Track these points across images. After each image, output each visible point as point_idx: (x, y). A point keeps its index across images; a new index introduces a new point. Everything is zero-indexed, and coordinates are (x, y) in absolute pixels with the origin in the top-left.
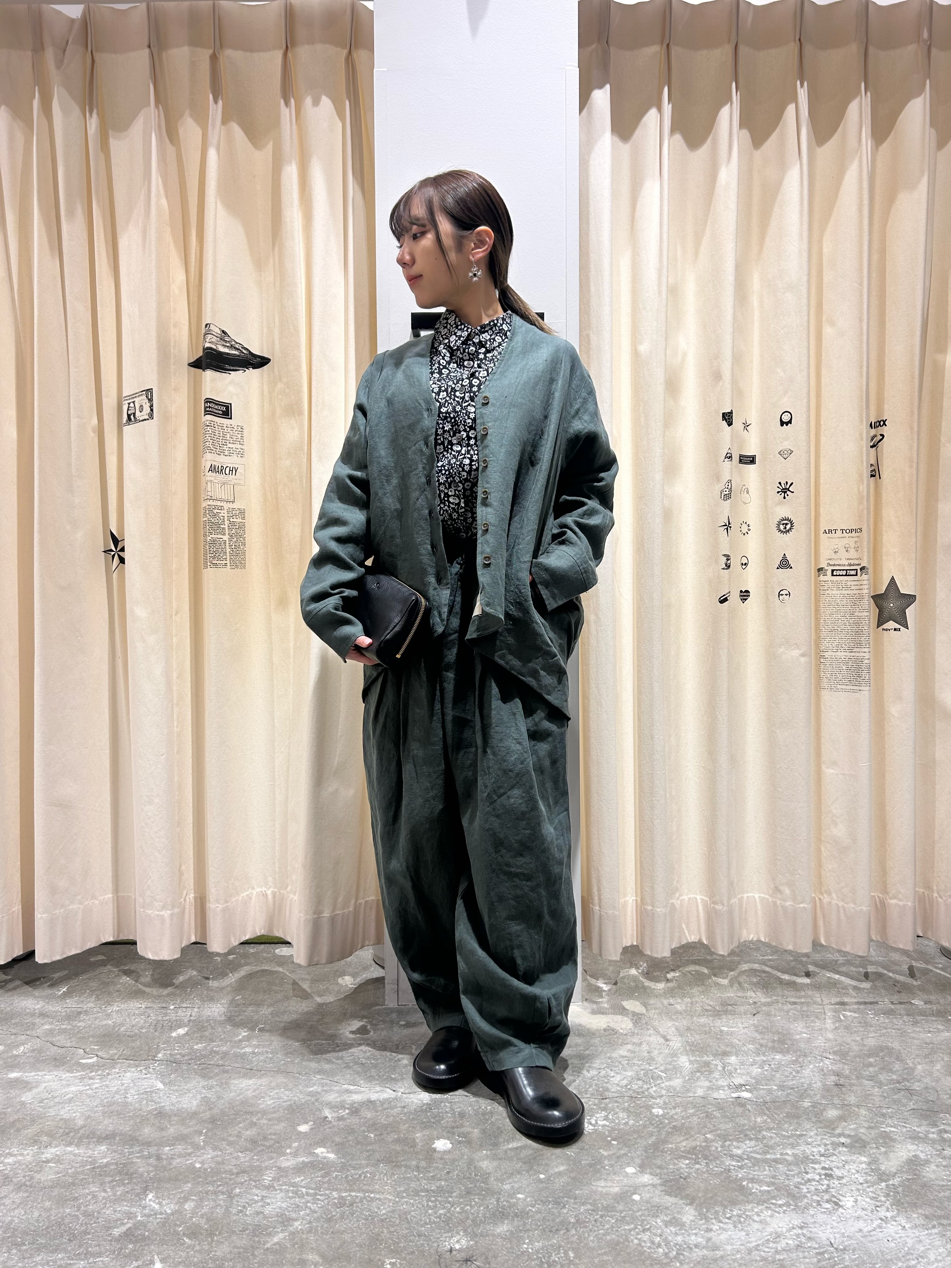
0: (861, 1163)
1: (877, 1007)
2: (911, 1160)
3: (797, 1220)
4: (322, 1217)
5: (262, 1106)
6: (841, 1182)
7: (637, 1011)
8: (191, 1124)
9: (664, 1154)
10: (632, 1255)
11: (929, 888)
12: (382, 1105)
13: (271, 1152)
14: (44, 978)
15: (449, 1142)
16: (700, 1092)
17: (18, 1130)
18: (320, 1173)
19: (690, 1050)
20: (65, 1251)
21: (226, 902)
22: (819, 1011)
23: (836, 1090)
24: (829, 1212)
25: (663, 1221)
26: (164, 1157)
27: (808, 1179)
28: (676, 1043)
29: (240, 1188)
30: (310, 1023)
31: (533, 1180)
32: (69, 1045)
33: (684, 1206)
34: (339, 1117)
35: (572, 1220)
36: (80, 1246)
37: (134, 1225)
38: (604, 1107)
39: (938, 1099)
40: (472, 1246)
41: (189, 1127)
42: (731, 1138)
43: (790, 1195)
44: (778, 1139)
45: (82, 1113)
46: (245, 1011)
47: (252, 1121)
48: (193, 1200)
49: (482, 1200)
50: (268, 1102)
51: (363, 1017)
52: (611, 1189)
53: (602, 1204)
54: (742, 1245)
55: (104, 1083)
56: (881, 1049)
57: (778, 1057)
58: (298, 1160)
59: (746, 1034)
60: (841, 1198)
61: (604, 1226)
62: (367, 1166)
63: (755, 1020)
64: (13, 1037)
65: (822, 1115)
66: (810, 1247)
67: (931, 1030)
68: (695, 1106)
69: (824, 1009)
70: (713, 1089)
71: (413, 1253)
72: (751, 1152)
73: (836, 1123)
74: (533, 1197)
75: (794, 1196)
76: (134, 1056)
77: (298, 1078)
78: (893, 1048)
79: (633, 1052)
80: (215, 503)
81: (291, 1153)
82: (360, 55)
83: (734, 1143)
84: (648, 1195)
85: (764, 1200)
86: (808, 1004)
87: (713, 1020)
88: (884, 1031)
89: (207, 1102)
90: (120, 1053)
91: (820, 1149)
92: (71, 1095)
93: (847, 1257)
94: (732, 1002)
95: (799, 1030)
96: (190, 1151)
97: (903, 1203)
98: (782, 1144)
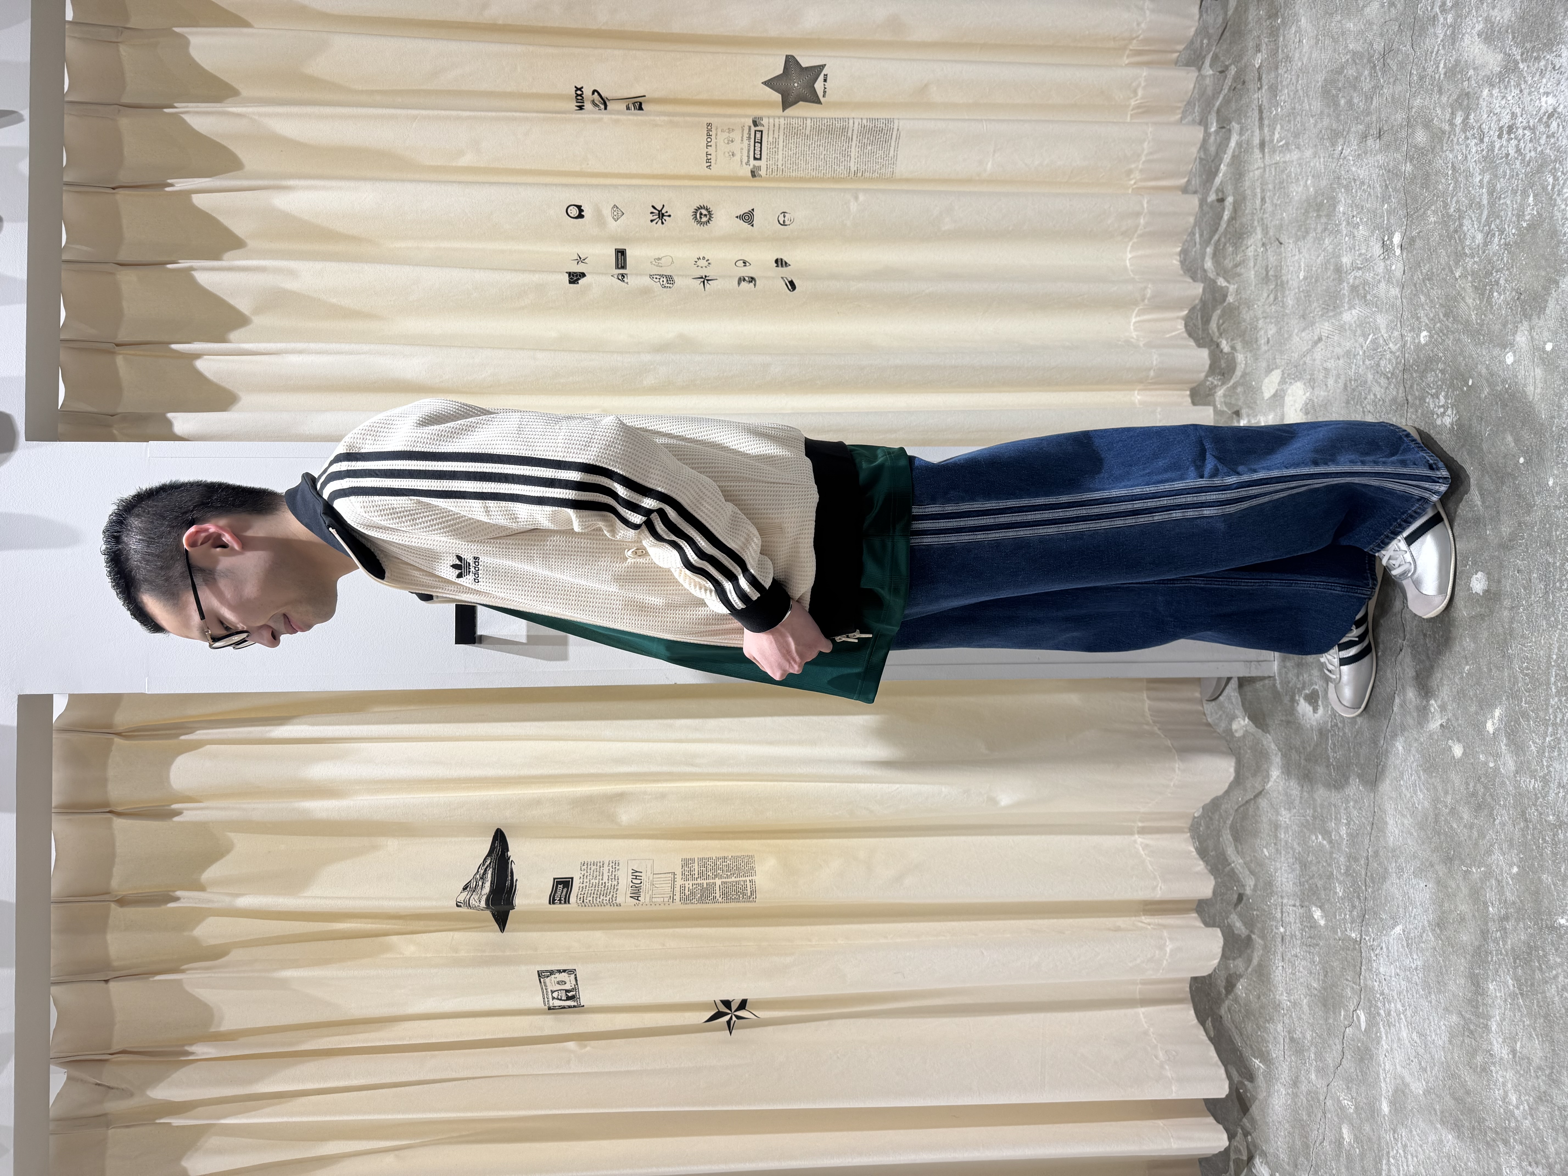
0: (1491, 95)
1: (1266, 105)
2: (1485, 39)
5: (1426, 804)
6: (1519, 114)
7: (1279, 378)
8: (1454, 886)
9: (1485, 322)
12: (1422, 662)
13: (1494, 785)
15: (1475, 576)
16: (1395, 291)
17: (1468, 1093)
18: (1524, 723)
19: (1333, 310)
22: (1273, 170)
23: (1386, 138)
26: (1503, 912)
27: (1516, 152)
28: (1325, 327)
29: (1548, 815)
30: (1303, 762)
31: (1528, 470)
32: (1339, 1047)
33: (1560, 290)
34: (1441, 711)
38: (1420, 400)
39: (1396, 20)
41: (1458, 886)
42: (1460, 248)
43: (1540, 170)
44: (1460, 194)
45: (1441, 1018)
46: (1286, 842)
47: (1449, 814)
49: (1559, 526)
50: (1421, 798)
51: (1293, 700)
52: (1538, 377)
53: (1560, 385)
55: (1396, 997)
56: (1326, 92)
57: (1341, 208)
58: (1504, 752)
59: (1309, 249)
60: (1542, 111)
62: (1511, 668)
63: (1289, 241)
64: (1329, 1115)
65: (1423, 148)
67: (1297, 40)
68: (1415, 295)
69: (1270, 166)
70: (1389, 278)
72: (1480, 222)
73: (1435, 130)
74: (1552, 467)
75: (1541, 165)
76: (1355, 966)
77: (1384, 766)
78: (1325, 80)
79: (1338, 376)
81: (1495, 761)
83: (1468, 243)
84: (1546, 334)
85: (1548, 199)
86: (1264, 184)
87: (1290, 289)
88: (1301, 93)
89: (1422, 870)
90: (1351, 984)
91: (1473, 143)
92: (1415, 1034)
94: (1263, 271)
95: (1301, 190)
96: (1494, 882)
97: (1549, 39)
98: (1467, 188)
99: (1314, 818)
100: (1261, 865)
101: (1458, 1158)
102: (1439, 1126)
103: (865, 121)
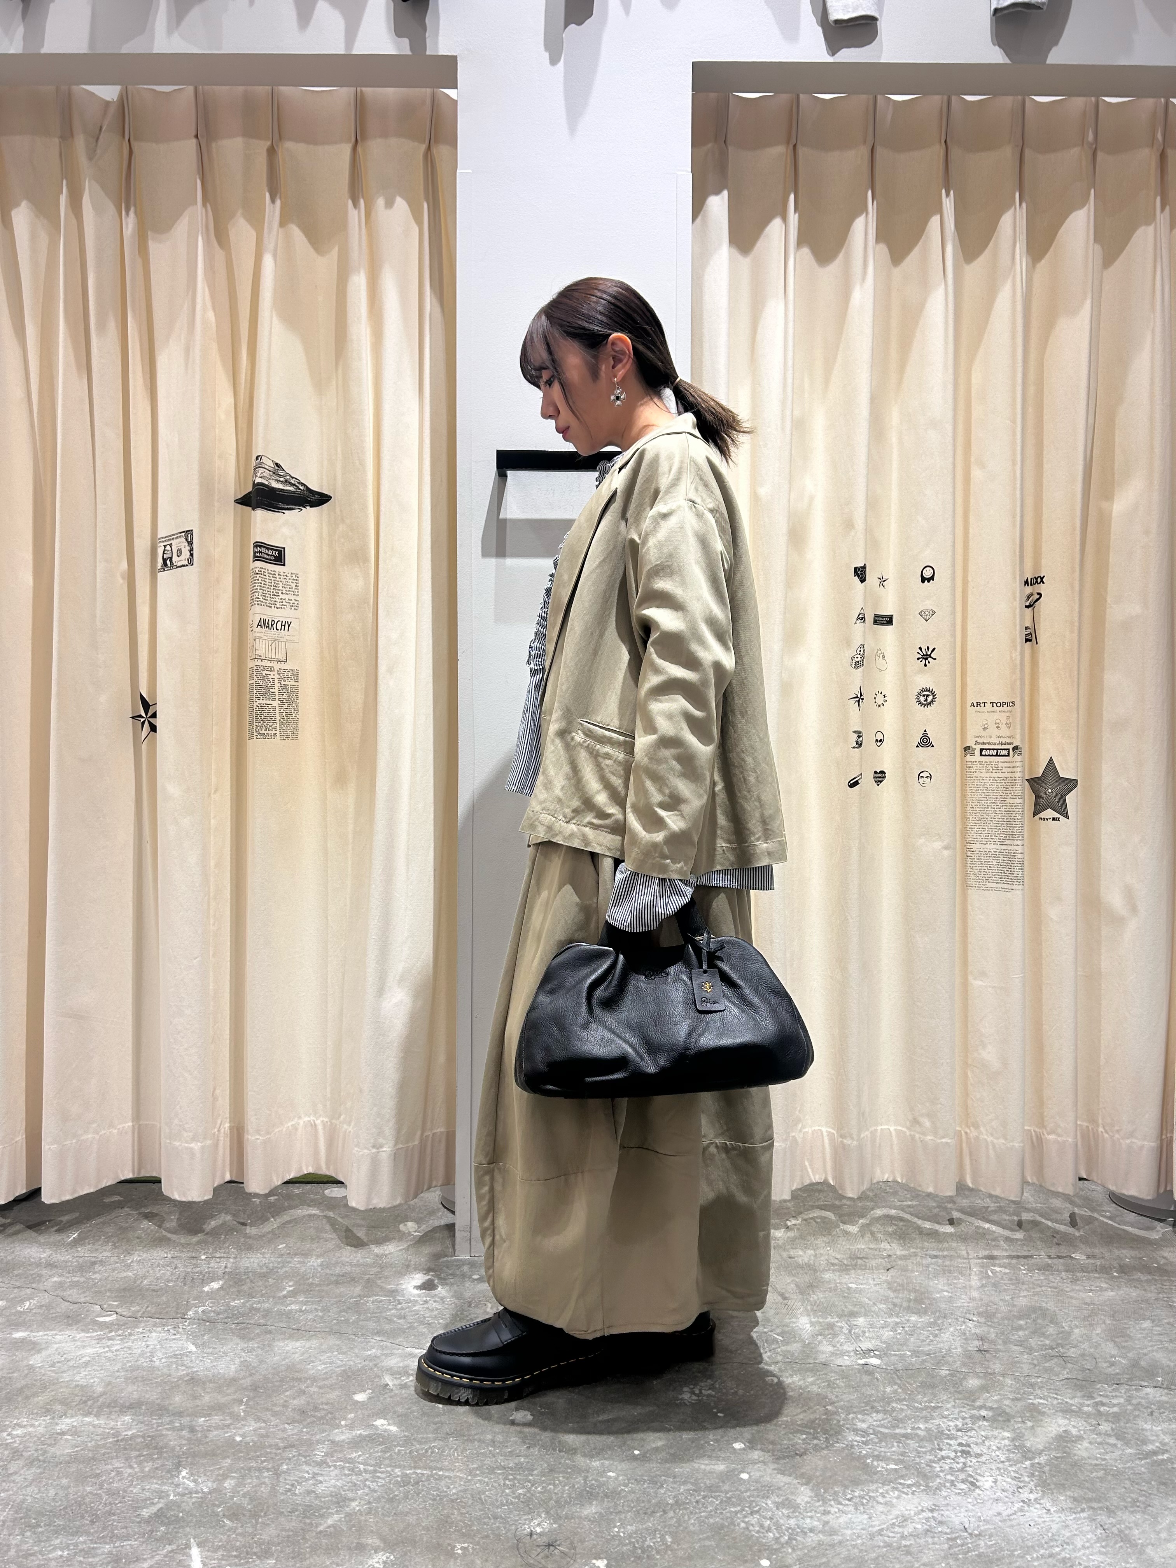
0: (1003, 1439)
1: (1031, 1261)
2: (1061, 1436)
3: (927, 1503)
4: (383, 1497)
5: (312, 1372)
6: (979, 1460)
8: (229, 1391)
10: (737, 1540)
11: (1093, 1121)
13: (323, 1424)
14: (49, 1221)
15: (529, 1414)
16: (822, 1358)
17: (27, 1398)
18: (380, 1448)
19: (812, 1310)
20: (88, 1533)
21: (268, 1133)
22: (964, 1265)
23: (978, 1356)
24: (964, 1494)
25: (774, 1502)
26: (198, 1428)
27: (942, 1456)
28: (796, 1302)
29: (287, 1465)
30: (367, 1277)
31: (626, 1457)
32: (82, 1300)
33: (799, 1486)
34: (401, 1385)
35: (671, 1501)
36: (104, 1529)
37: (166, 1505)
38: (710, 1375)
39: (1096, 1367)
40: (555, 1530)
41: (229, 1395)
43: (921, 1474)
44: (909, 1412)
45: (101, 1379)
46: (290, 1262)
47: (300, 1389)
48: (234, 1477)
49: (567, 1478)
50: (318, 1368)
51: (429, 1270)
52: (716, 1467)
53: (705, 1484)
54: (863, 1529)
55: (126, 1345)
56: (1034, 1310)
57: (914, 1318)
58: (354, 1433)
59: (878, 1292)
60: (979, 1478)
61: (706, 1507)
62: (435, 1440)
63: (889, 1276)
64: (16, 1290)
65: (961, 1384)
66: (941, 1532)
67: (1093, 1288)
68: (815, 1374)
69: (969, 1263)
70: (836, 1354)
71: (487, 1536)
72: (878, 1426)
73: (977, 1394)
74: (626, 1475)
75: (925, 1475)
76: (160, 1313)
77: (353, 1340)
78: (1047, 1309)
80: (264, 663)
81: (346, 1426)
82: (441, 151)
83: (859, 1416)
84: (758, 1474)
85: (891, 1480)
86: (951, 1257)
87: (840, 1276)
88: (1038, 1289)
89: (247, 1367)
90: (143, 1310)
91: (957, 1423)
92: (88, 1359)
93: (982, 1543)
94: (863, 1255)
95: (939, 1287)
96: (228, 1422)
97: (1049, 1485)
98: (914, 1418)
99: (310, 1285)
100: (270, 1241)
103: (1020, 856)
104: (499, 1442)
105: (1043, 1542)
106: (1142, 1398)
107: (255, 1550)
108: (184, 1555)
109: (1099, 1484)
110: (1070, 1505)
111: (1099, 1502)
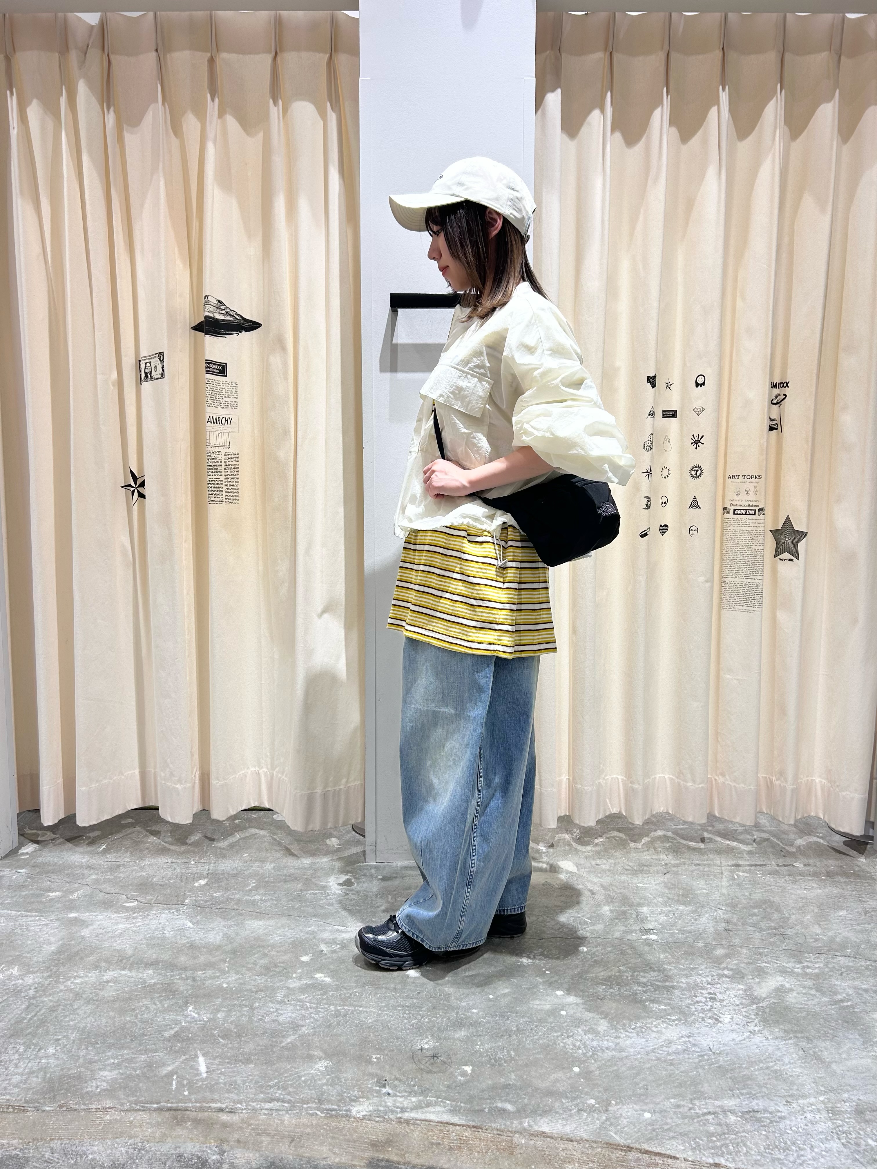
0: (739, 990)
1: (764, 868)
2: (778, 988)
3: (685, 1031)
4: (323, 1024)
5: (272, 941)
6: (722, 1003)
7: (571, 870)
8: (216, 954)
9: (586, 981)
10: (558, 1055)
13: (281, 976)
14: (85, 837)
16: (617, 935)
17: (82, 958)
18: (319, 992)
19: (612, 901)
20: (129, 1048)
21: (226, 779)
22: (718, 871)
23: (725, 933)
24: (711, 1026)
25: (583, 1030)
26: (198, 979)
27: (697, 1001)
28: (600, 896)
29: (259, 1003)
30: (306, 877)
31: (484, 999)
32: (113, 891)
33: (599, 1019)
34: (332, 951)
35: (514, 1029)
36: (140, 1045)
37: (180, 1029)
38: (541, 946)
39: (805, 942)
40: (437, 1047)
41: (216, 956)
42: (639, 969)
43: (682, 1013)
44: (676, 971)
45: (131, 945)
46: (252, 866)
47: (264, 953)
48: (224, 1011)
49: (445, 1013)
50: (276, 939)
51: (348, 872)
52: (544, 1007)
53: (537, 1017)
54: (642, 1048)
55: (145, 922)
56: (765, 902)
57: (681, 908)
58: (302, 982)
59: (657, 889)
60: (721, 1015)
61: (537, 1033)
62: (356, 987)
63: (666, 878)
64: (68, 885)
65: (712, 953)
66: (694, 1051)
67: (807, 887)
68: (613, 945)
69: (722, 869)
70: (627, 932)
71: (393, 1050)
72: (654, 980)
73: (723, 959)
74: (484, 1012)
75: (685, 1013)
76: (166, 901)
77: (298, 920)
78: (774, 902)
79: (567, 903)
81: (296, 977)
83: (642, 974)
84: (572, 1011)
85: (662, 1016)
86: (709, 865)
87: (632, 878)
88: (769, 888)
89: (228, 938)
90: (155, 899)
91: (708, 979)
92: (120, 931)
93: (721, 1059)
94: (648, 863)
95: (700, 886)
96: (218, 974)
97: (768, 1021)
98: (679, 975)
99: (267, 882)
100: (237, 852)
101: (39, 952)
102: (60, 943)
103: (761, 587)
104: (399, 989)
105: (762, 1058)
106: (835, 963)
107: (240, 1058)
108: (194, 1061)
109: (802, 1022)
110: (782, 1035)
111: (802, 1032)
